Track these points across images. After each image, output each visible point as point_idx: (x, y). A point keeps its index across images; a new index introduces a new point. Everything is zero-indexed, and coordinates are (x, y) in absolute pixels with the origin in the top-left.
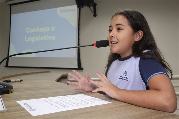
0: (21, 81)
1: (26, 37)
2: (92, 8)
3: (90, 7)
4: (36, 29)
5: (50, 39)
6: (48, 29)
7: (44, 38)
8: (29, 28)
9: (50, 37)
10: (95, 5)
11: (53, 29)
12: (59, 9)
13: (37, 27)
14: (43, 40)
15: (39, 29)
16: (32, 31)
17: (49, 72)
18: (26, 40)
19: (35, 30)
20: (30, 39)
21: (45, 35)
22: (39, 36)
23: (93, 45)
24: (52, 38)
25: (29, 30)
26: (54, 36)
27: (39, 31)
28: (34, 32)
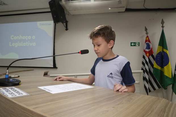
0: (19, 77)
1: (10, 43)
2: (65, 24)
3: (63, 24)
4: (19, 36)
5: (31, 45)
6: (29, 38)
7: (26, 44)
8: (13, 36)
9: (31, 44)
10: (67, 22)
11: (34, 37)
12: (39, 23)
13: (20, 35)
14: (25, 45)
15: (21, 37)
16: (16, 38)
17: (33, 70)
18: (10, 45)
19: (18, 38)
20: (13, 44)
21: (27, 42)
22: (22, 42)
23: (79, 53)
24: (32, 45)
25: (13, 37)
26: (34, 43)
27: (22, 39)
28: (17, 39)
